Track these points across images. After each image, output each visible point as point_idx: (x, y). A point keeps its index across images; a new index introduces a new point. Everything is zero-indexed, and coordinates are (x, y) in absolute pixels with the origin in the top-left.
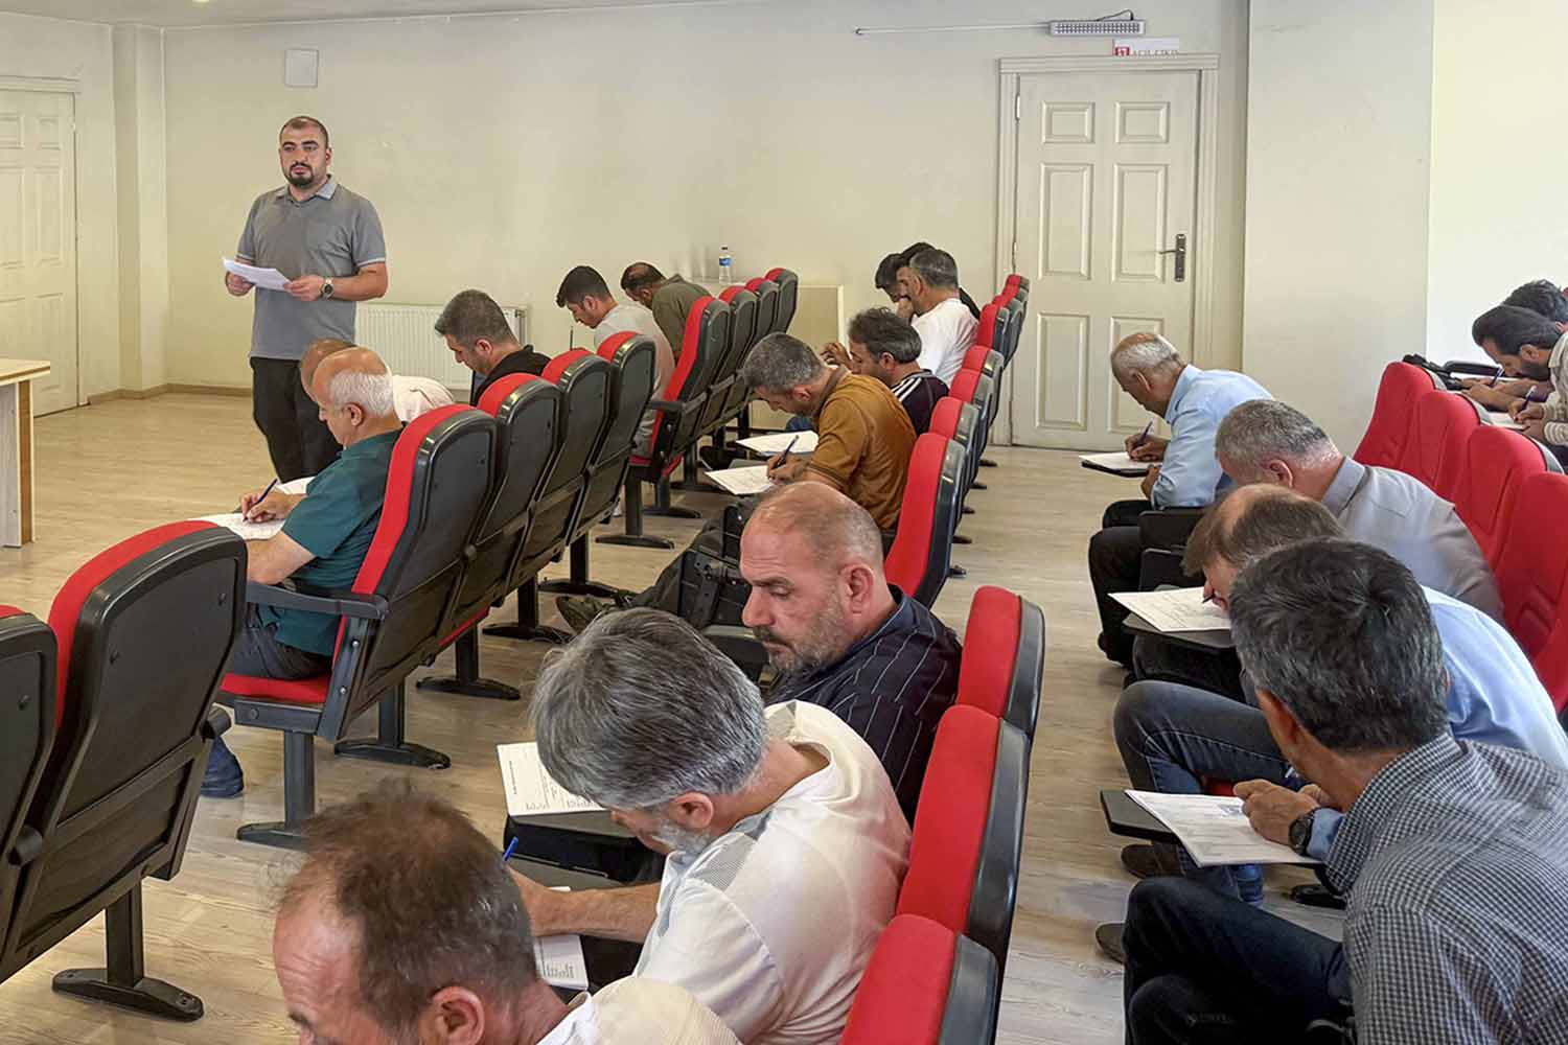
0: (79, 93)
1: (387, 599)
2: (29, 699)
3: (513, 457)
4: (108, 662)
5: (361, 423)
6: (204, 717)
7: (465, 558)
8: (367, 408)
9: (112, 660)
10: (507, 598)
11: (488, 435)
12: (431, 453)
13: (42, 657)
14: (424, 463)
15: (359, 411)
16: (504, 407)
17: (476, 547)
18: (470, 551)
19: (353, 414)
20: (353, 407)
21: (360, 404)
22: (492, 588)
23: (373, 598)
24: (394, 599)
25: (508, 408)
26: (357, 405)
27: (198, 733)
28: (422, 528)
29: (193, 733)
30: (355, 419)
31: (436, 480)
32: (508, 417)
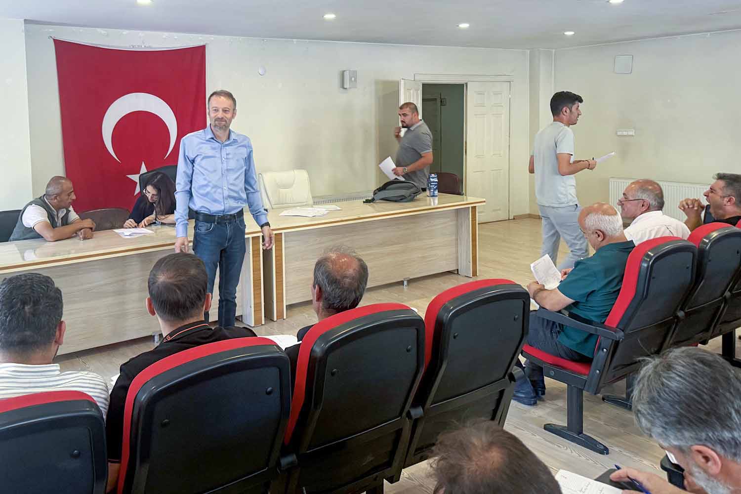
0: (513, 81)
1: (623, 331)
2: (411, 348)
3: (709, 269)
4: (453, 338)
5: (603, 239)
6: (509, 371)
7: (677, 317)
8: (606, 232)
9: (455, 337)
10: (710, 341)
11: (691, 255)
12: (650, 261)
13: (417, 330)
14: (645, 265)
15: (601, 234)
16: (705, 240)
17: (685, 313)
18: (681, 314)
19: (599, 236)
20: (598, 232)
21: (602, 230)
22: (700, 334)
23: (616, 330)
24: (628, 331)
25: (707, 241)
26: (601, 231)
27: (507, 377)
28: (645, 298)
29: (504, 377)
30: (600, 238)
31: (653, 275)
32: (707, 246)
